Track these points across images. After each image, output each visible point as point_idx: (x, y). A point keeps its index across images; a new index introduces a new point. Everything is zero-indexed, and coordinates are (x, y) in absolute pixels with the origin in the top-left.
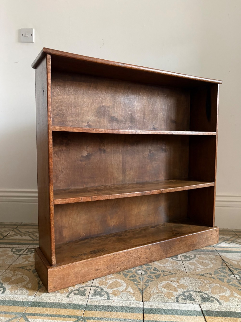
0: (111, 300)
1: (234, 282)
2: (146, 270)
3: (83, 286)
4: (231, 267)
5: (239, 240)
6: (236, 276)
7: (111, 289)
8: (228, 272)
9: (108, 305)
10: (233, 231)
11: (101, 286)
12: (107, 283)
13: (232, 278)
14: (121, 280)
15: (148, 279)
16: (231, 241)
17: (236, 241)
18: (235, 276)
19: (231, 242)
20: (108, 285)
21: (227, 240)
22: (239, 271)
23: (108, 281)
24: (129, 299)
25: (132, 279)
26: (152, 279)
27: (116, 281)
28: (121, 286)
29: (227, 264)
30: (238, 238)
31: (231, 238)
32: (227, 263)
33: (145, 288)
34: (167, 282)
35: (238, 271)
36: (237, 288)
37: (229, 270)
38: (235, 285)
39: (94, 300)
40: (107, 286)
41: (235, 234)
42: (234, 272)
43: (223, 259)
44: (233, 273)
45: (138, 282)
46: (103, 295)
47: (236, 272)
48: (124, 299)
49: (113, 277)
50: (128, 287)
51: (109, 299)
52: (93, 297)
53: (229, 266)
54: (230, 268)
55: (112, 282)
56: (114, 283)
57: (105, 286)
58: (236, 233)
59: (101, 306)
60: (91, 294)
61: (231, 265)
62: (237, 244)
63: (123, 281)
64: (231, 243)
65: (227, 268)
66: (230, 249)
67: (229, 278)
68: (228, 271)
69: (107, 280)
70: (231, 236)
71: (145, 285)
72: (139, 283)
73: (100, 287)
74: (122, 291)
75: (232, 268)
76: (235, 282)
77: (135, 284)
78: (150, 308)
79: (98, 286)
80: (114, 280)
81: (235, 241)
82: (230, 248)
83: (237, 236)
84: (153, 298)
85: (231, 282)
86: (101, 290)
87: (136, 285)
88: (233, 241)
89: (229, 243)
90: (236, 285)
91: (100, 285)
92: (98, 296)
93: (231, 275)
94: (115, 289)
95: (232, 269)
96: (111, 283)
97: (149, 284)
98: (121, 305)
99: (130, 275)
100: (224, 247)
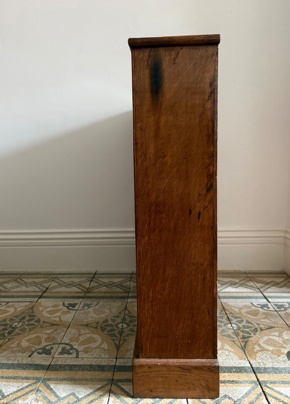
0: (79, 359)
1: (229, 333)
2: (129, 322)
3: (50, 343)
4: (231, 315)
5: (249, 284)
6: (233, 325)
7: (82, 346)
8: (226, 321)
9: (75, 364)
10: (245, 273)
11: (72, 344)
12: (80, 339)
13: (227, 329)
14: (97, 335)
15: (129, 332)
16: (240, 285)
17: (246, 285)
18: (232, 326)
19: (239, 286)
20: (80, 341)
21: (235, 284)
22: (239, 319)
24: (101, 356)
25: (110, 333)
27: (91, 336)
28: (95, 342)
29: (227, 312)
30: (248, 281)
31: (240, 281)
32: (227, 310)
33: (123, 344)
35: (237, 320)
36: (231, 339)
37: (227, 318)
38: (229, 336)
39: (60, 359)
40: (79, 343)
41: (246, 277)
42: (232, 321)
43: (224, 306)
44: (231, 322)
45: (116, 336)
46: (71, 354)
47: (234, 321)
48: (95, 356)
49: (88, 332)
50: (104, 343)
51: (78, 358)
52: (60, 356)
53: (228, 315)
54: (229, 317)
55: (86, 337)
56: (87, 339)
57: (76, 343)
58: (249, 275)
59: (66, 365)
60: (58, 353)
61: (231, 313)
62: (245, 288)
63: (99, 336)
64: (239, 288)
65: (226, 316)
66: (235, 295)
67: (224, 328)
68: (226, 319)
69: (80, 336)
70: (242, 279)
71: (124, 339)
72: (117, 338)
73: (70, 344)
74: (95, 348)
75: (232, 316)
76: (230, 332)
77: (112, 339)
78: (123, 365)
79: (68, 343)
80: (88, 335)
81: (244, 285)
82: (235, 294)
83: (248, 279)
84: (129, 354)
85: (225, 332)
86: (70, 348)
87: (114, 340)
88: (242, 285)
89: (236, 288)
90: (231, 336)
91: (70, 342)
92: (66, 355)
93: (228, 324)
94: (88, 346)
95: (230, 317)
96: (83, 339)
97: (129, 339)
98: (90, 363)
99: (109, 329)
100: (229, 292)
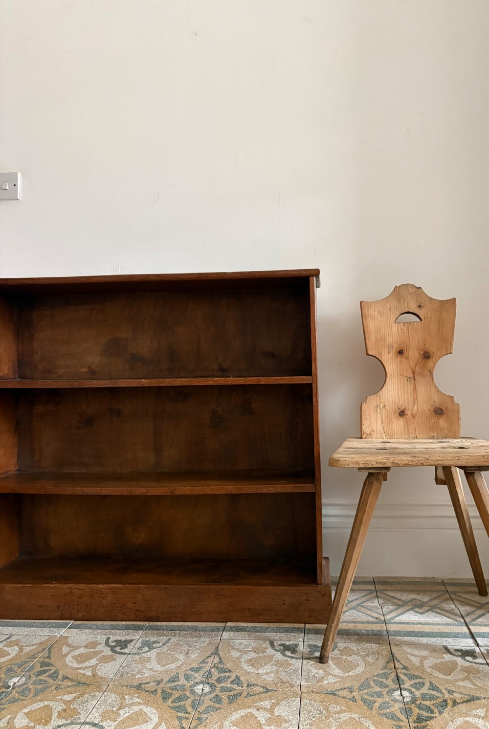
1: (393, 709)
2: (215, 682)
3: (66, 722)
4: (404, 671)
5: (446, 606)
6: (405, 693)
8: (392, 683)
10: (443, 583)
11: (104, 724)
12: (120, 714)
13: (392, 700)
14: (151, 709)
15: (211, 703)
16: (429, 608)
17: (440, 608)
18: (401, 695)
19: (427, 611)
20: (119, 720)
21: (421, 606)
22: (417, 681)
23: (121, 712)
25: (177, 705)
26: (217, 706)
27: (141, 710)
28: (146, 722)
29: (397, 664)
30: (446, 600)
31: (431, 600)
32: (398, 661)
34: (248, 710)
35: (412, 682)
36: (394, 723)
37: (396, 679)
38: (393, 717)
40: (117, 723)
41: (443, 591)
42: (403, 684)
43: (393, 651)
44: (402, 686)
45: (186, 712)
47: (407, 684)
49: (138, 700)
50: (161, 724)
53: (398, 671)
54: (400, 675)
55: (131, 712)
56: (133, 715)
57: (111, 723)
58: (449, 588)
61: (404, 668)
62: (438, 615)
63: (156, 709)
64: (427, 614)
65: (394, 674)
66: (418, 628)
67: (387, 699)
68: (393, 681)
69: (121, 709)
70: (435, 595)
71: (199, 719)
72: (187, 715)
73: (100, 724)
75: (405, 674)
76: (396, 708)
77: (177, 717)
79: (97, 722)
80: (136, 708)
81: (438, 608)
82: (418, 626)
83: (447, 596)
85: (388, 707)
87: (180, 719)
88: (433, 609)
89: (422, 614)
90: (396, 716)
91: (102, 721)
93: (394, 690)
95: (402, 676)
96: (127, 714)
97: (207, 718)
99: (176, 696)
100: (408, 623)
